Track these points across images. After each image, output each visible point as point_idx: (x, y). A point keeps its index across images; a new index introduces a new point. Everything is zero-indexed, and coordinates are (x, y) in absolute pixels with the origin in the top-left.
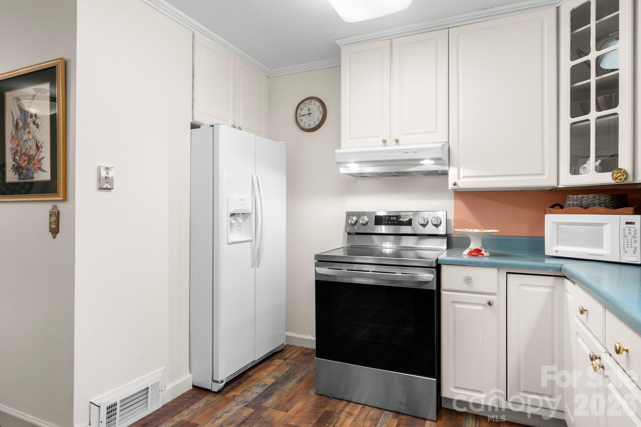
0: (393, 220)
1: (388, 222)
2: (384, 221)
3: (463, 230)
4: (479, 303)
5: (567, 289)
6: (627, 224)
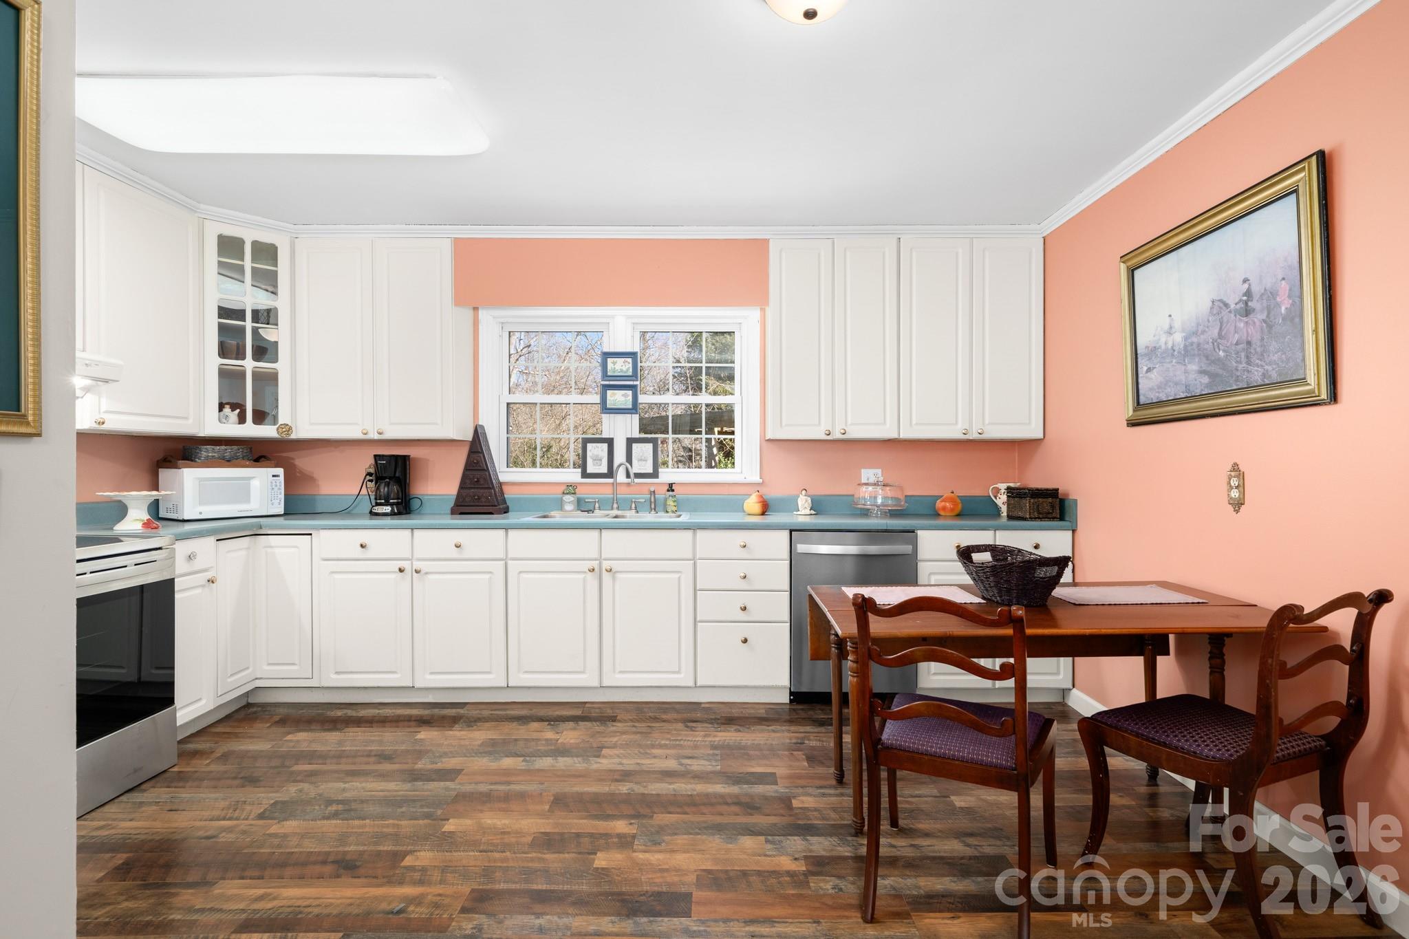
4: (198, 585)
5: (273, 545)
6: (273, 476)
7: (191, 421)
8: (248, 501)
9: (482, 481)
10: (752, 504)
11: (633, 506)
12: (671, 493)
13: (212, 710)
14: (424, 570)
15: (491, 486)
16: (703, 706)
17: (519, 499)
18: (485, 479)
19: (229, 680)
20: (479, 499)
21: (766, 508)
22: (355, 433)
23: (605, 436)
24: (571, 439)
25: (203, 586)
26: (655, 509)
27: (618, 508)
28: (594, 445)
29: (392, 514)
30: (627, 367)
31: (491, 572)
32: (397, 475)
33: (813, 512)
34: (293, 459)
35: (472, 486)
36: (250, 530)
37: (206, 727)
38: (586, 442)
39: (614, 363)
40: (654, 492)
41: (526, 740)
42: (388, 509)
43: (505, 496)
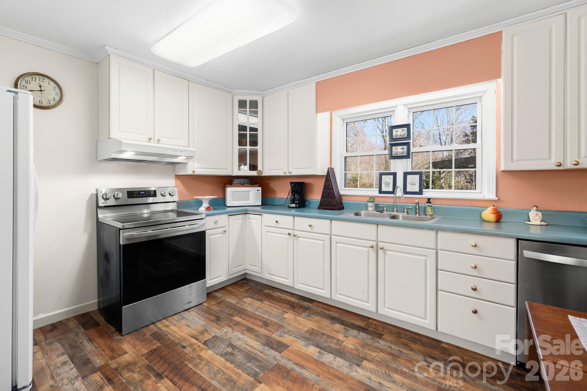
0: (142, 194)
1: (139, 195)
2: (135, 195)
3: (198, 197)
4: (220, 232)
5: (251, 218)
6: (257, 190)
7: (229, 170)
8: (248, 199)
9: (330, 194)
10: (488, 214)
11: (406, 210)
12: (429, 204)
13: (225, 281)
14: (298, 235)
15: (334, 197)
16: (443, 345)
17: (349, 203)
18: (332, 193)
19: (234, 269)
20: (329, 202)
21: (499, 218)
22: (280, 173)
23: (392, 171)
24: (375, 174)
25: (222, 233)
26: (419, 213)
27: (397, 211)
28: (386, 176)
29: (296, 207)
30: (404, 133)
31: (324, 240)
32: (298, 191)
33: (543, 223)
34: (269, 184)
35: (326, 196)
36: (242, 212)
37: (226, 286)
38: (381, 175)
39: (397, 132)
40: (418, 203)
41: (328, 336)
42: (294, 205)
43: (343, 201)
